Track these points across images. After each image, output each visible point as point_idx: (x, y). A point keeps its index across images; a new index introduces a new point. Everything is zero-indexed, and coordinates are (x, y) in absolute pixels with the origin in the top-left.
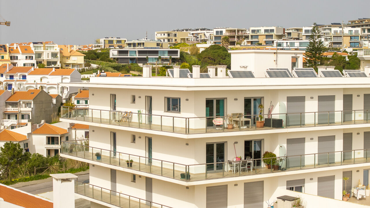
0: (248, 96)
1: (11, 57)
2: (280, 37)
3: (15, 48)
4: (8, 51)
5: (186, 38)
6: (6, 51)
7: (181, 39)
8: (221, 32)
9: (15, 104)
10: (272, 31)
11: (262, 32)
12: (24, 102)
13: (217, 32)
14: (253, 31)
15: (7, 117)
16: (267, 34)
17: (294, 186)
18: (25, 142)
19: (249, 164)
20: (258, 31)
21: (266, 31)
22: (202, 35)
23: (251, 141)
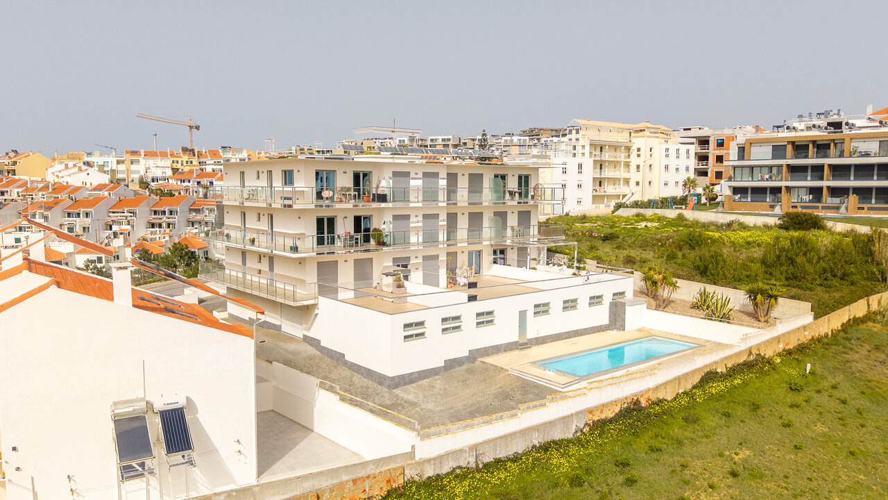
0: (358, 169)
1: (200, 163)
2: (456, 146)
3: (204, 153)
4: (196, 155)
5: (372, 146)
6: (194, 155)
7: (368, 147)
8: (404, 141)
9: (197, 211)
10: (449, 140)
11: (440, 142)
12: (207, 209)
13: (400, 141)
14: (432, 140)
15: (191, 225)
16: (444, 143)
17: (400, 264)
18: (205, 250)
19: (357, 239)
20: (436, 140)
21: (443, 140)
22: (388, 144)
23: (361, 217)
